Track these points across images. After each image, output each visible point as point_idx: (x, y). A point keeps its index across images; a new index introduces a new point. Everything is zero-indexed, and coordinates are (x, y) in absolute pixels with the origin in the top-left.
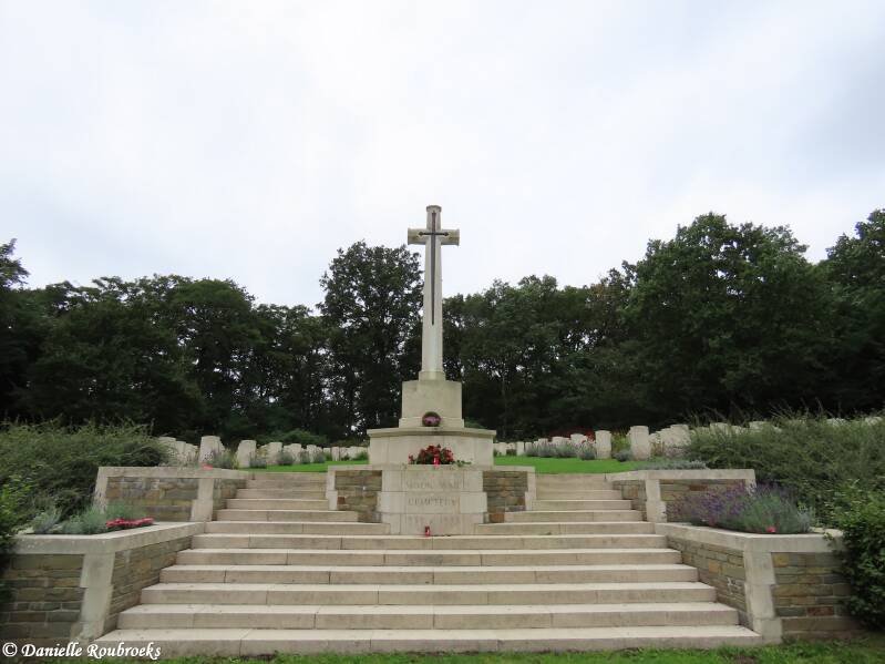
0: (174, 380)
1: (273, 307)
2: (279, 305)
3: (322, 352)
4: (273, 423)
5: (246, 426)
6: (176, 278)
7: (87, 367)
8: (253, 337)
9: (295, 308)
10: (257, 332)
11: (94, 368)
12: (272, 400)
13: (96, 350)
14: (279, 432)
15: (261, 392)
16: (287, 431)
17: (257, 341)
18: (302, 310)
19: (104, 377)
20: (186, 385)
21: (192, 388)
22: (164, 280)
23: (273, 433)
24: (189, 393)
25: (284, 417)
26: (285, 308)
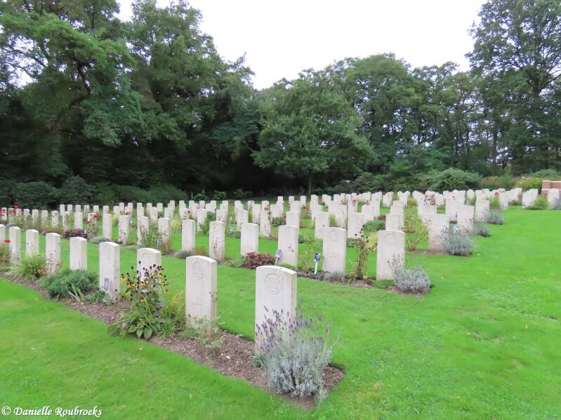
0: (346, 136)
1: (425, 68)
2: (429, 66)
3: (469, 101)
4: (429, 164)
5: (407, 168)
6: (349, 60)
7: (285, 133)
8: (408, 95)
9: (444, 65)
10: (412, 90)
11: (290, 133)
12: (427, 144)
13: (290, 120)
14: (434, 171)
15: (419, 139)
16: (442, 170)
17: (412, 98)
18: (451, 65)
19: (297, 139)
20: (356, 139)
21: (362, 142)
22: (341, 63)
23: (430, 172)
24: (358, 146)
25: (438, 158)
26: (435, 67)
